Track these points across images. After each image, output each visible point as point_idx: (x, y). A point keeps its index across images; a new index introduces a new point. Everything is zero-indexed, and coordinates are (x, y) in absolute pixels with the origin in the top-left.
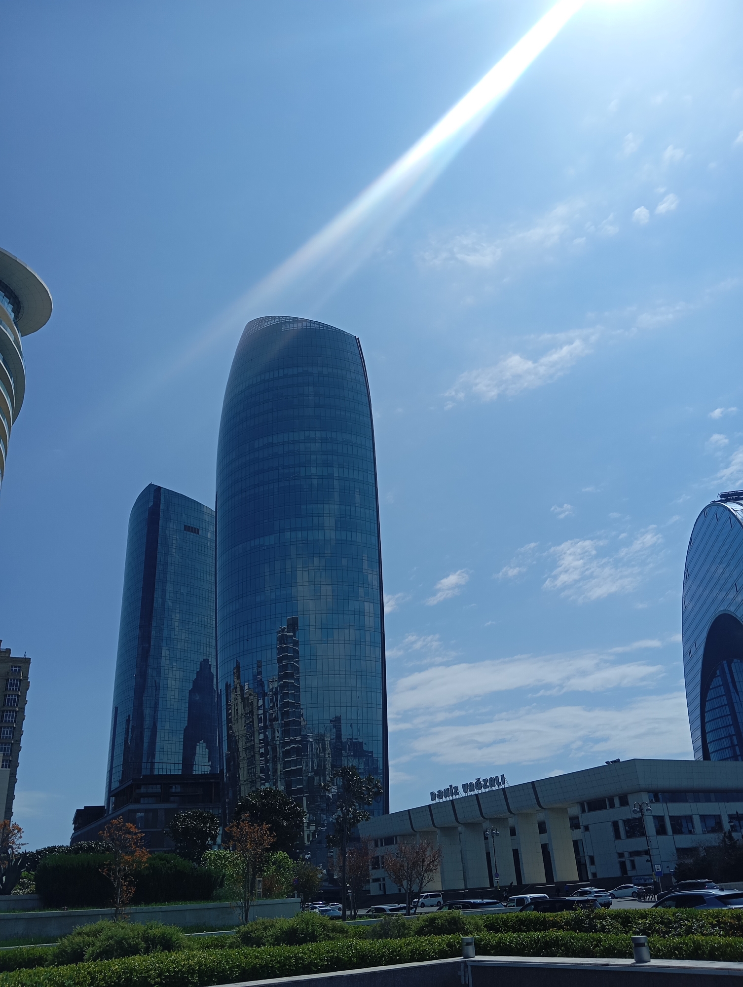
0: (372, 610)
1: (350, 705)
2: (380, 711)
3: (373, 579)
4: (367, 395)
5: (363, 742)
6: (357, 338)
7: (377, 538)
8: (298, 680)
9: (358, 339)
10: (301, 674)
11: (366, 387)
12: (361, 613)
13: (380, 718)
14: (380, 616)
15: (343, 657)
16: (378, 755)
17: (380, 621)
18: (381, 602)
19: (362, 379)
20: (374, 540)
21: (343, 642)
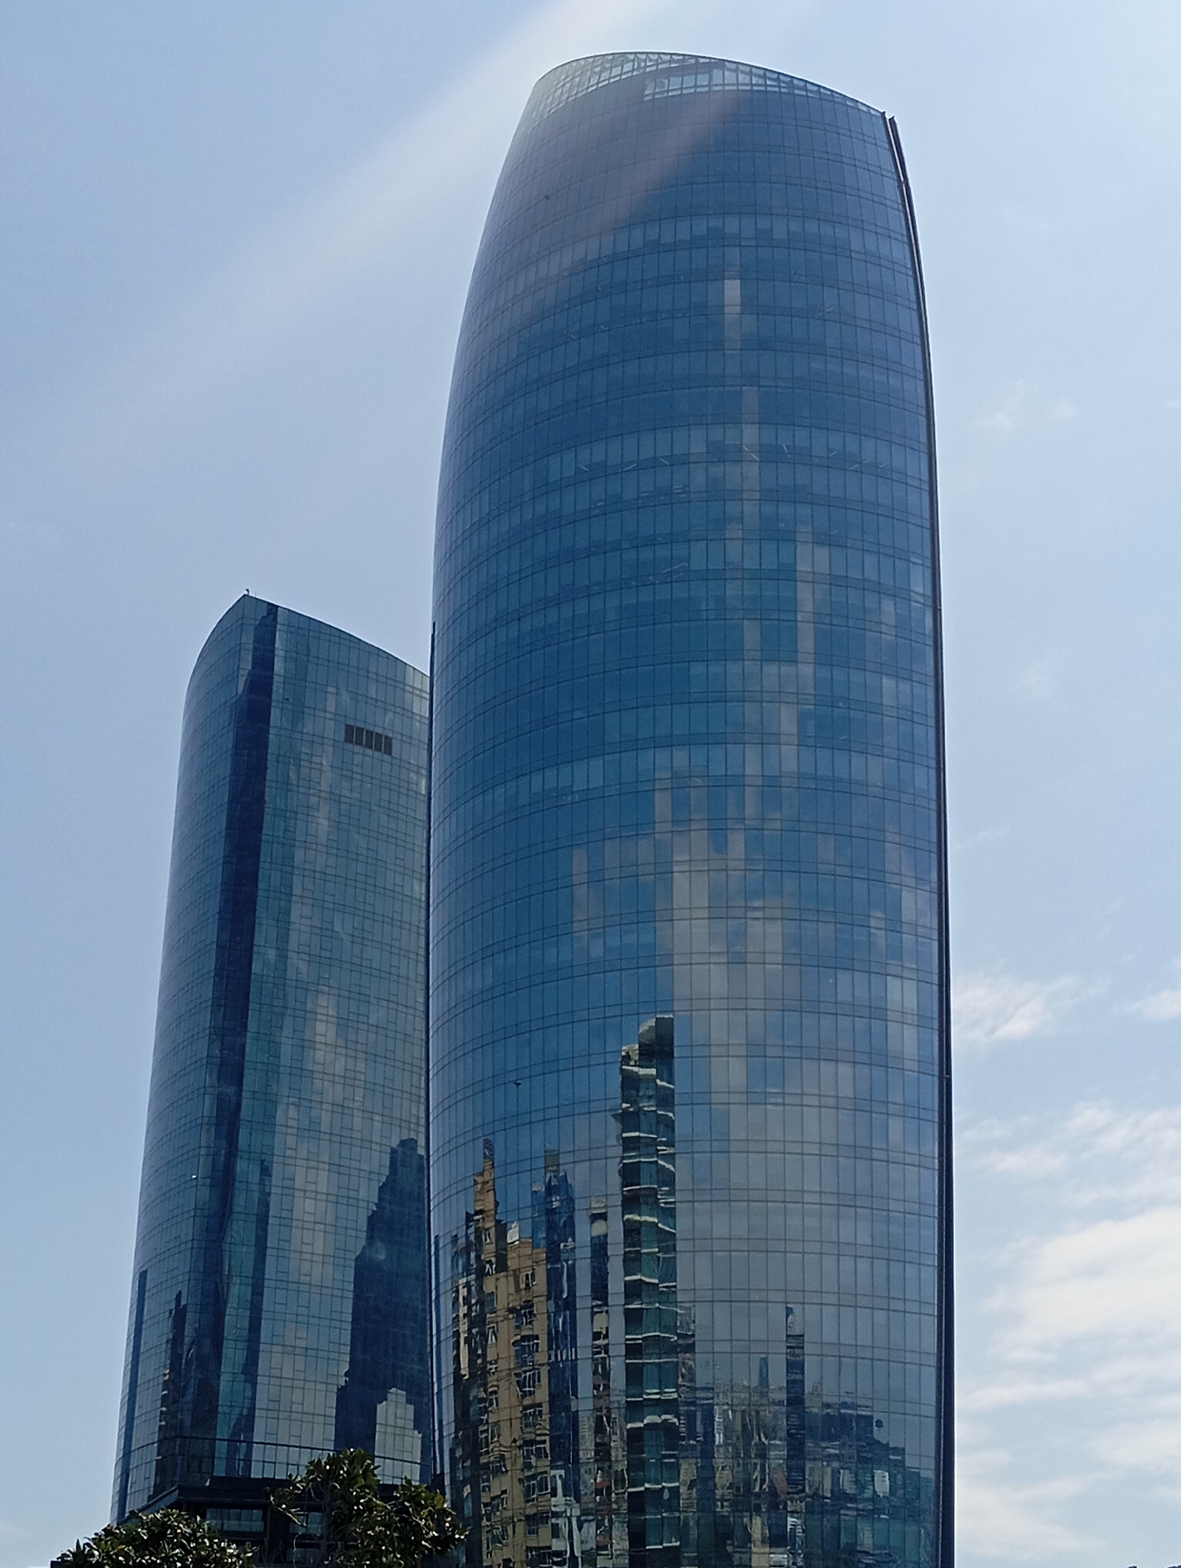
0: (911, 1002)
1: (833, 1299)
2: (930, 1325)
3: (914, 904)
4: (915, 306)
5: (871, 1417)
6: (888, 117)
7: (933, 772)
8: (669, 1213)
9: (892, 120)
10: (679, 1196)
11: (911, 280)
12: (878, 1012)
13: (930, 1342)
14: (936, 1025)
15: (815, 1149)
16: (922, 1462)
17: (936, 1038)
18: (941, 978)
19: (900, 252)
20: (924, 779)
21: (815, 1101)
